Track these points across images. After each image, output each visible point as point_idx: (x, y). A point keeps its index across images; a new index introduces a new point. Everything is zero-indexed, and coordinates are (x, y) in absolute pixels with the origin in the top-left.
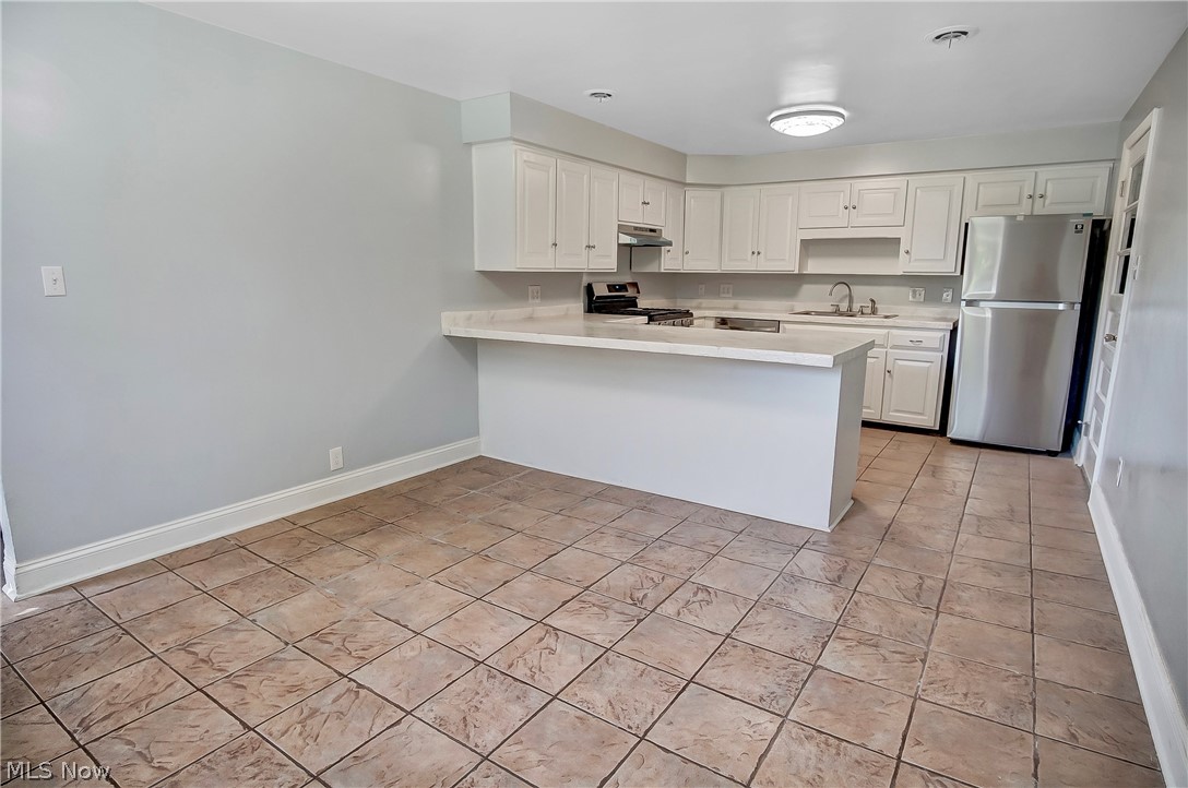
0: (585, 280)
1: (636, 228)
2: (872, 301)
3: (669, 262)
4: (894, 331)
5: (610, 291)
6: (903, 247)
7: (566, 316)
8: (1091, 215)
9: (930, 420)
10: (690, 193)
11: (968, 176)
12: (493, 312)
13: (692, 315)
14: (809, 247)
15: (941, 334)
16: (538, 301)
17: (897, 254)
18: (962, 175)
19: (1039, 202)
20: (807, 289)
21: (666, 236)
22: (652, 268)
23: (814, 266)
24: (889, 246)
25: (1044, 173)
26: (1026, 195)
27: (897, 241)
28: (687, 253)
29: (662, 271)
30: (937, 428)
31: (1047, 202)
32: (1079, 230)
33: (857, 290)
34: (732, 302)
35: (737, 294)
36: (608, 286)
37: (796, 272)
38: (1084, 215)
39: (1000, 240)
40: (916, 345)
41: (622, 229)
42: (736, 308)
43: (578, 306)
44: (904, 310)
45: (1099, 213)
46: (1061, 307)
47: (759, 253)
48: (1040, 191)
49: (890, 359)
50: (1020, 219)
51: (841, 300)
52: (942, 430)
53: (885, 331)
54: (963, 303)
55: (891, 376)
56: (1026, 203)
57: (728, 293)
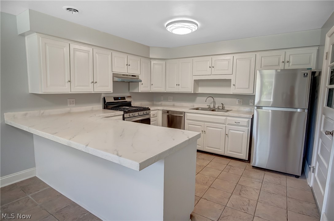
0: (103, 96)
1: (123, 75)
2: (222, 104)
3: (142, 88)
4: (229, 118)
5: (114, 100)
6: (232, 83)
7: (92, 111)
8: (311, 69)
9: (244, 155)
10: (153, 62)
11: (258, 54)
12: (42, 111)
13: (149, 109)
14: (198, 83)
15: (247, 120)
16: (74, 105)
17: (230, 86)
18: (254, 53)
19: (287, 64)
20: (199, 99)
21: (140, 78)
22: (136, 91)
23: (201, 90)
24: (227, 82)
25: (289, 52)
26: (281, 61)
27: (230, 80)
28: (152, 85)
29: (140, 92)
30: (247, 160)
31: (291, 64)
32: (305, 75)
33: (217, 99)
34: (172, 103)
35: (174, 100)
36: (114, 98)
37: (193, 92)
38: (308, 69)
39: (273, 80)
40: (237, 124)
41: (115, 75)
42: (174, 106)
43: (100, 106)
44: (235, 108)
45: (314, 69)
46: (299, 110)
47: (179, 85)
48: (287, 60)
49: (227, 130)
50: (279, 71)
51: (211, 104)
52: (249, 160)
53: (225, 118)
54: (256, 108)
55: (228, 137)
56: (282, 65)
57: (171, 100)
